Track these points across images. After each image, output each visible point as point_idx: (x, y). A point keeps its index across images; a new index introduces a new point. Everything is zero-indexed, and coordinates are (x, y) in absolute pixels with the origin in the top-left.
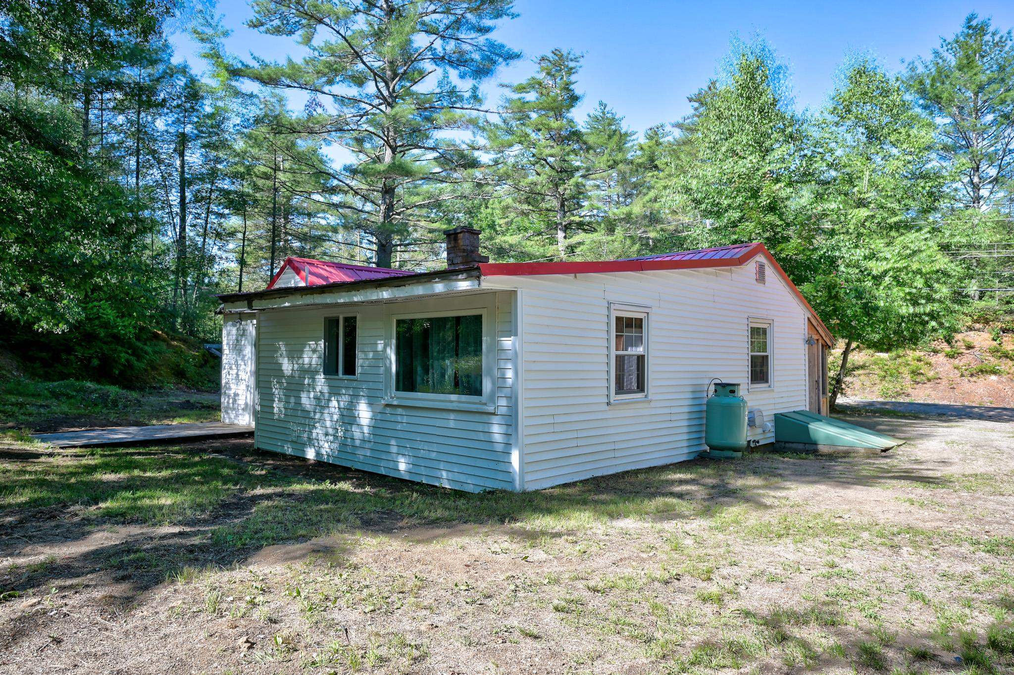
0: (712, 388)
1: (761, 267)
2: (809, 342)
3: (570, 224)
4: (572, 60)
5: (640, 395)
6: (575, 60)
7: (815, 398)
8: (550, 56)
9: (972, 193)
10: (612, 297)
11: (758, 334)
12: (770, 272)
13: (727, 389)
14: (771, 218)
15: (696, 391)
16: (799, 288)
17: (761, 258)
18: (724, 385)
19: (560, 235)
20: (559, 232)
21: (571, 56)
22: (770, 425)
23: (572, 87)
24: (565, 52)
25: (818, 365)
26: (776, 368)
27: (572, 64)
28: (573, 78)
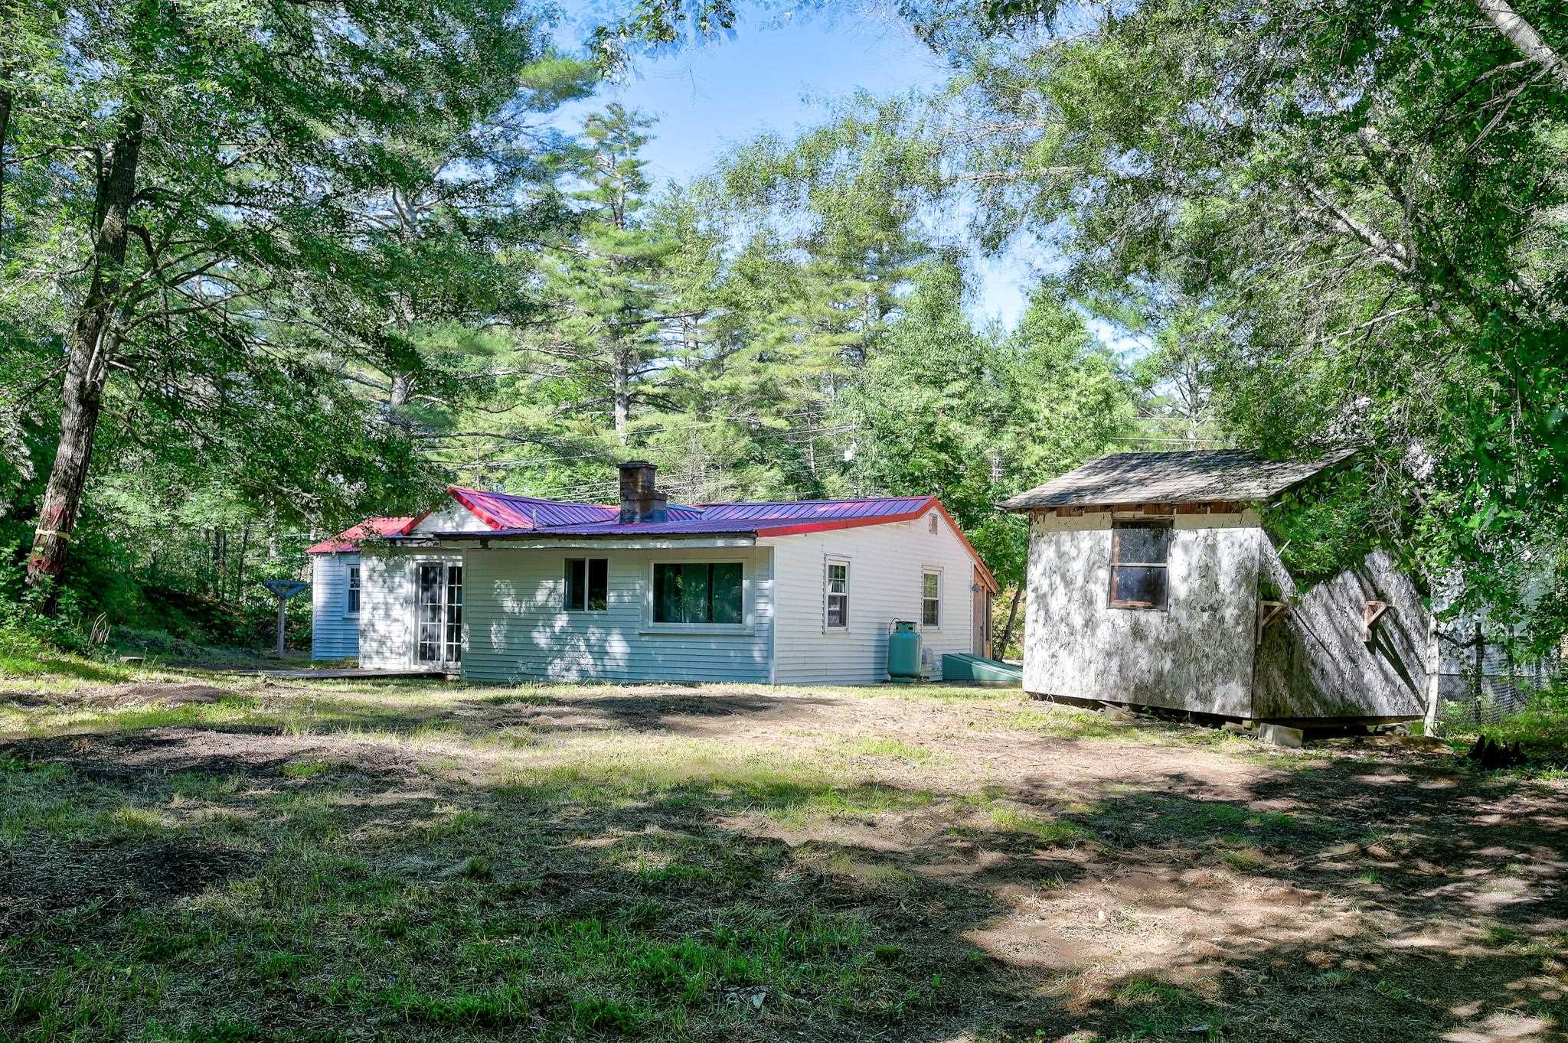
0: (894, 627)
1: (935, 518)
2: (975, 588)
3: (635, 395)
4: (639, 124)
5: (842, 628)
6: (646, 124)
7: (979, 644)
8: (606, 115)
9: (1188, 398)
10: (827, 550)
11: (931, 581)
12: (942, 523)
13: (905, 626)
14: (943, 456)
15: (881, 628)
16: (966, 534)
17: (934, 511)
18: (904, 623)
19: (620, 412)
20: (617, 407)
21: (638, 118)
22: (939, 664)
23: (640, 169)
24: (628, 111)
25: (983, 613)
26: (945, 613)
27: (640, 132)
28: (643, 153)
